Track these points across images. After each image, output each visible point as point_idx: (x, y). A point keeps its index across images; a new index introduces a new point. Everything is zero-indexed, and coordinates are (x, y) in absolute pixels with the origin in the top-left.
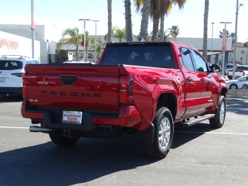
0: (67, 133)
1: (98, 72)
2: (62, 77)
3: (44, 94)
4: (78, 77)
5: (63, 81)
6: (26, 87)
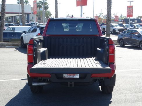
0: (71, 85)
6: (32, 54)
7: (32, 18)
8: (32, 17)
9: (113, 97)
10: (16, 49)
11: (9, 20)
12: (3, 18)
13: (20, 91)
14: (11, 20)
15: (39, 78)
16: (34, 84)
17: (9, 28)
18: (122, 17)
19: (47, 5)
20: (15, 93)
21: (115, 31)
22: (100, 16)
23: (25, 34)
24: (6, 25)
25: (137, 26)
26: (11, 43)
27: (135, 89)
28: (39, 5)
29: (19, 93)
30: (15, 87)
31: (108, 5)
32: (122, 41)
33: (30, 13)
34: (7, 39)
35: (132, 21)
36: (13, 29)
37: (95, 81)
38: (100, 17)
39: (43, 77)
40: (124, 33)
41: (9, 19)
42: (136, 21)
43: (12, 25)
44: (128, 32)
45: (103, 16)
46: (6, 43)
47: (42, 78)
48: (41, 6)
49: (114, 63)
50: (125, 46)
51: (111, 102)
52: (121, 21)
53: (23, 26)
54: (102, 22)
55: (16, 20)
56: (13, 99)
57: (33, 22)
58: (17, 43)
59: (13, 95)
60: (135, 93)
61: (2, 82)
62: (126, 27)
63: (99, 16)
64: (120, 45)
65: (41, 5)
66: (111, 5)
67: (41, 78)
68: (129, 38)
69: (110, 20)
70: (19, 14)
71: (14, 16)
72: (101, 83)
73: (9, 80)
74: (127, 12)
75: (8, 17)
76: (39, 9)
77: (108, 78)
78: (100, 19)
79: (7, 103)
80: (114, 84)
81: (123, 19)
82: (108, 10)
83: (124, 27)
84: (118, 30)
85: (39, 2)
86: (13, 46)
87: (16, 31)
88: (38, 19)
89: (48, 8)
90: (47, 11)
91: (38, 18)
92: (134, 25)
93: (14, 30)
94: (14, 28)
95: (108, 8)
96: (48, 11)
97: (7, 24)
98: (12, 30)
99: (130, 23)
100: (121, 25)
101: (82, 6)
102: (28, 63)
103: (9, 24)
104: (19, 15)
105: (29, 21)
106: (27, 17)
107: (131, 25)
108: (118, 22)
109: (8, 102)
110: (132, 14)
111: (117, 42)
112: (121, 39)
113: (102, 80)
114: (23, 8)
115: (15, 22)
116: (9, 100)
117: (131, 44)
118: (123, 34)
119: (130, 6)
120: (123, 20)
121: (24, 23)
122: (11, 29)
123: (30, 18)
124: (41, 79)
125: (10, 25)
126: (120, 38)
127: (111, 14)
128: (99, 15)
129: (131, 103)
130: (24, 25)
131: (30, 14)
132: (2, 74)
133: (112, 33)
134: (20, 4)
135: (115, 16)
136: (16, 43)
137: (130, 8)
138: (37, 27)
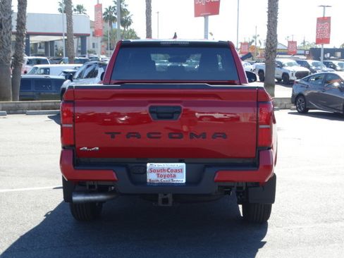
0: (165, 201)
1: (220, 98)
2: (151, 107)
3: (113, 137)
4: (183, 107)
5: (155, 115)
6: (71, 126)
7: (94, 47)
8: (94, 44)
9: (270, 231)
10: (49, 117)
11: (39, 50)
12: (20, 45)
13: (46, 215)
14: (43, 51)
15: (88, 183)
16: (77, 198)
17: (37, 68)
18: (306, 44)
19: (128, 16)
20: (34, 219)
21: (289, 77)
22: (253, 41)
23: (72, 81)
24: (30, 62)
25: (339, 64)
26: (38, 104)
27: (327, 213)
28: (111, 16)
29: (45, 220)
30: (36, 207)
31: (269, 15)
32: (303, 100)
33: (89, 35)
34: (31, 93)
35: (328, 55)
36: (46, 71)
37: (228, 193)
38: (253, 44)
39: (97, 180)
40: (308, 80)
41: (40, 48)
42: (339, 54)
43: (45, 62)
44: (316, 79)
45: (260, 42)
46: (25, 104)
47: (96, 184)
48: (114, 18)
49: (270, 148)
50: (310, 111)
51: (265, 243)
52: (304, 55)
53: (70, 63)
54: (259, 56)
55: (55, 51)
56: (26, 234)
57: (95, 56)
58: (53, 104)
59: (29, 224)
60: (326, 222)
61: (7, 193)
62: (314, 68)
63: (251, 43)
64: (297, 109)
65: (114, 15)
66: (277, 14)
67: (92, 183)
68: (318, 93)
69: (274, 49)
70: (62, 37)
71: (51, 42)
72: (241, 196)
73: (23, 189)
74: (317, 31)
75: (36, 44)
76: (110, 24)
77: (257, 184)
78: (254, 48)
79: (11, 244)
80: (272, 200)
81: (309, 48)
82: (269, 26)
83: (308, 67)
84: (294, 74)
85: (110, 7)
86: (42, 109)
87: (51, 76)
88: (107, 49)
89: (129, 24)
90: (129, 29)
91: (106, 46)
92: (334, 62)
93: (49, 74)
94: (49, 69)
95: (269, 22)
96: (131, 30)
97: (33, 60)
98: (42, 74)
99: (325, 59)
100: (301, 63)
101: (208, 15)
102: (63, 148)
103: (36, 60)
104: (62, 40)
105: (85, 53)
106: (80, 45)
107: (325, 63)
108: (295, 56)
109: (14, 241)
110: (329, 36)
111: (290, 101)
112: (300, 95)
113: (242, 188)
114: (69, 20)
115: (52, 55)
116: (18, 237)
117: (324, 106)
118: (304, 82)
119: (324, 17)
120: (307, 53)
121: (73, 57)
122: (42, 71)
123: (89, 46)
124: (94, 186)
125: (39, 62)
126: (297, 92)
127: (276, 36)
128: (251, 39)
129: (313, 245)
130: (71, 61)
131: (87, 38)
132: (9, 176)
133: (279, 82)
134: (65, 12)
135: (289, 42)
136: (50, 104)
137: (324, 23)
138: (100, 64)
